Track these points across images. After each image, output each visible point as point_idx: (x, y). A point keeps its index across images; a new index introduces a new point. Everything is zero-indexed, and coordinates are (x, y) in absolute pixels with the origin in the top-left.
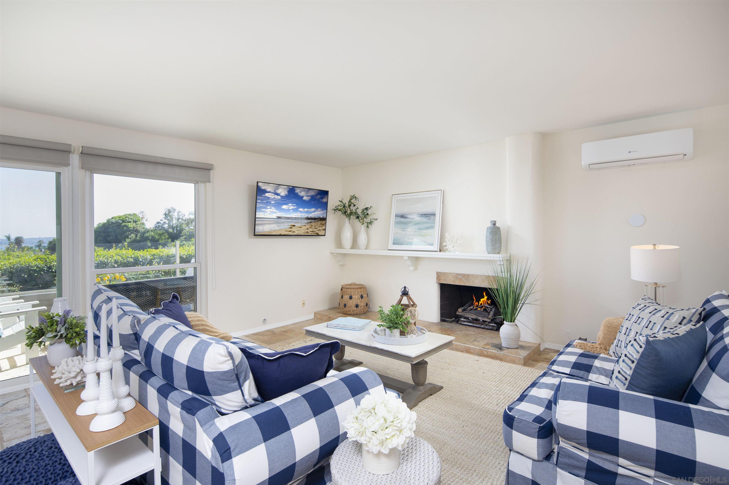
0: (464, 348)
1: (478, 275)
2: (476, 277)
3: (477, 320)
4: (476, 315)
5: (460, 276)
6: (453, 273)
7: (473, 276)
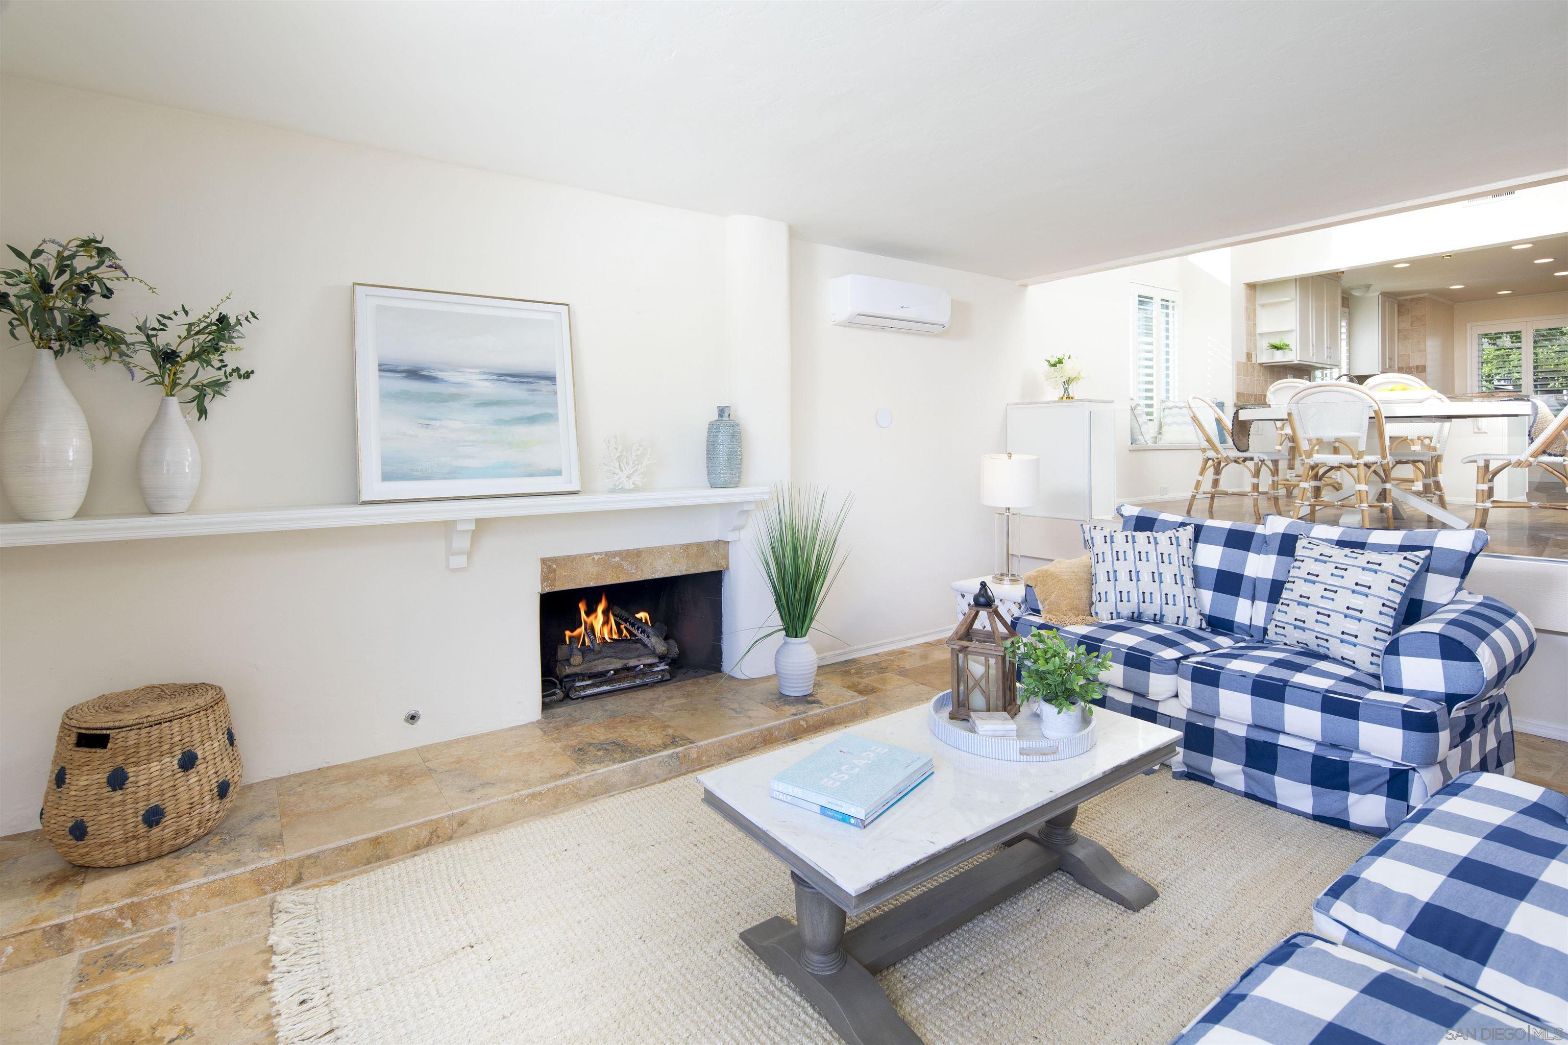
0: (758, 737)
1: (662, 547)
2: (659, 552)
3: (627, 669)
4: (620, 658)
5: (617, 559)
6: (597, 554)
7: (651, 551)
